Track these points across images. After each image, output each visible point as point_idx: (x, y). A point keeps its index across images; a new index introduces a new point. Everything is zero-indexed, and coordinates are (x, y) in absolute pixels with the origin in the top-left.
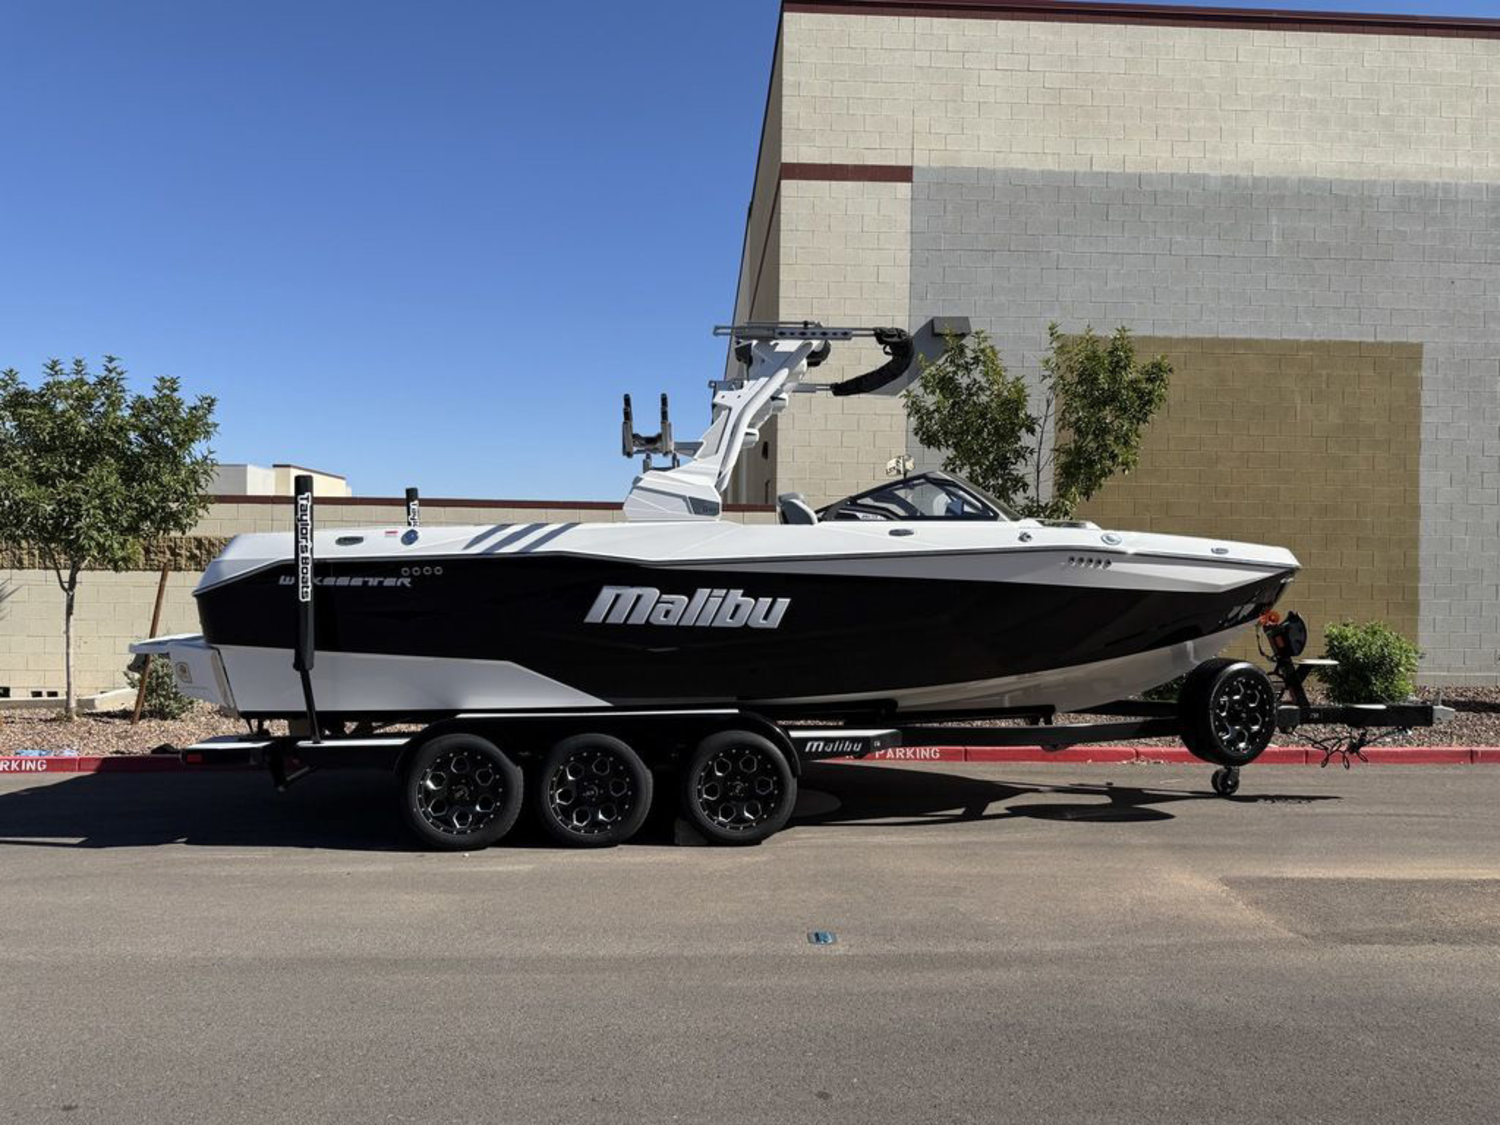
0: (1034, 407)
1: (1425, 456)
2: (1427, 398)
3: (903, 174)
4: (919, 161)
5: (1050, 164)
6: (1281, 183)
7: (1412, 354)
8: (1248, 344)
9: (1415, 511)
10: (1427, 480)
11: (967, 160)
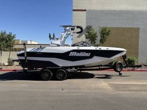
0: (97, 35)
1: (140, 39)
2: (140, 33)
3: (85, 10)
4: (87, 9)
5: (101, 9)
6: (125, 11)
7: (139, 29)
8: (121, 28)
9: (138, 45)
10: (140, 42)
11: (92, 9)
